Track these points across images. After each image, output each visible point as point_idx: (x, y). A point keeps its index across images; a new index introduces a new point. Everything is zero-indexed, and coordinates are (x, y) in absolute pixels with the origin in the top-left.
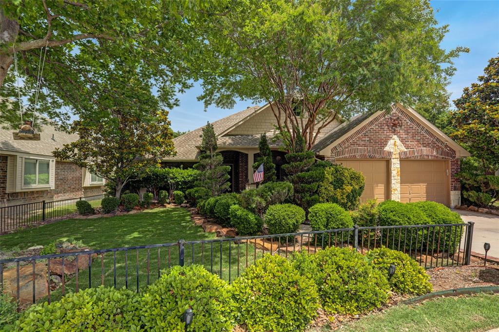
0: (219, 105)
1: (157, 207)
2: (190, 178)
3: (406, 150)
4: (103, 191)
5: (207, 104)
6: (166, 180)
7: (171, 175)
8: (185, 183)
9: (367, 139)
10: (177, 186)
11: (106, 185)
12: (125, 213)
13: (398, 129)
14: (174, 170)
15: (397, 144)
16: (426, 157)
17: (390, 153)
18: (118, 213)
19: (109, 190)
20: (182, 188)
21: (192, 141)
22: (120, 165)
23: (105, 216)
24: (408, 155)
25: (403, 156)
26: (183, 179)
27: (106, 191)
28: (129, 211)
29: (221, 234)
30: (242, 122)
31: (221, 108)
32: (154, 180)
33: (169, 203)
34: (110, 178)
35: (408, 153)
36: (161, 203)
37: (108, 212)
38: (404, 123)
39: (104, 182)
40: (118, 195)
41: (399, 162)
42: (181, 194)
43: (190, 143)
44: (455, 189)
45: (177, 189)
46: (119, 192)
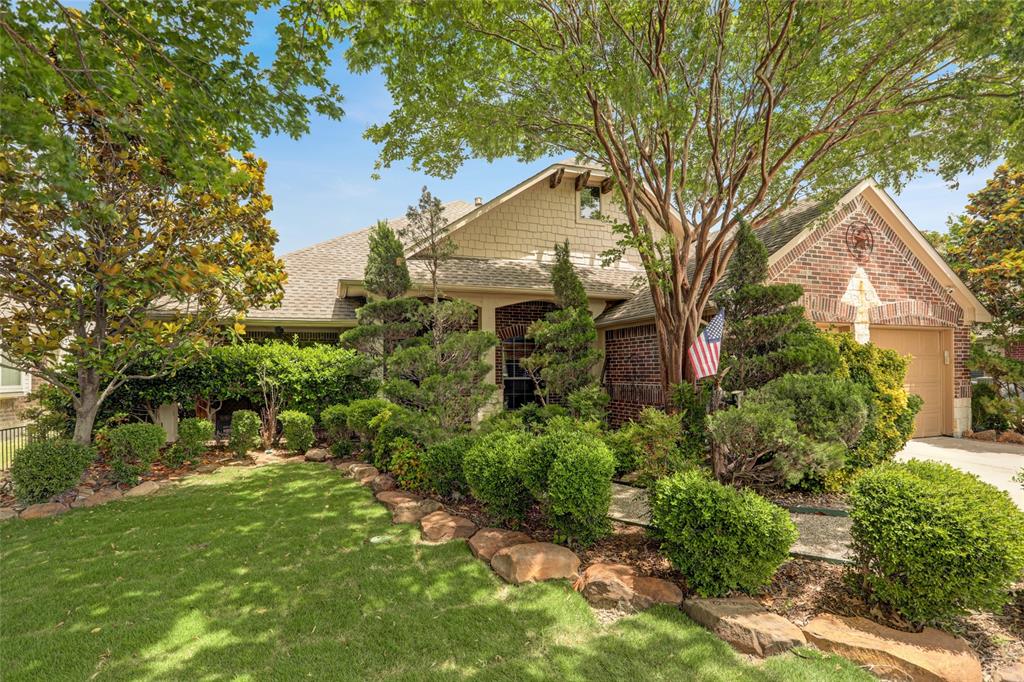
0: (419, 165)
1: (225, 464)
2: (327, 373)
3: (880, 304)
4: (23, 417)
5: (391, 154)
6: (250, 377)
7: (268, 363)
8: (312, 385)
9: (809, 273)
10: (288, 395)
11: (30, 398)
12: (116, 494)
13: (866, 253)
14: (276, 348)
15: (865, 288)
16: (915, 322)
17: (852, 309)
18: (86, 496)
19: (48, 413)
20: (304, 401)
21: (316, 271)
22: (90, 326)
23: (32, 512)
24: (886, 317)
25: (876, 319)
26: (306, 376)
27: (32, 414)
28: (128, 486)
29: (612, 596)
30: (463, 223)
31: (426, 173)
32: (211, 377)
33: (262, 449)
34: (51, 373)
35: (885, 309)
36: (239, 451)
37: (45, 495)
38: (877, 239)
39: (27, 384)
40: (83, 429)
41: (868, 332)
42: (304, 422)
43: (310, 275)
44: (963, 395)
45: (287, 406)
46: (90, 420)
